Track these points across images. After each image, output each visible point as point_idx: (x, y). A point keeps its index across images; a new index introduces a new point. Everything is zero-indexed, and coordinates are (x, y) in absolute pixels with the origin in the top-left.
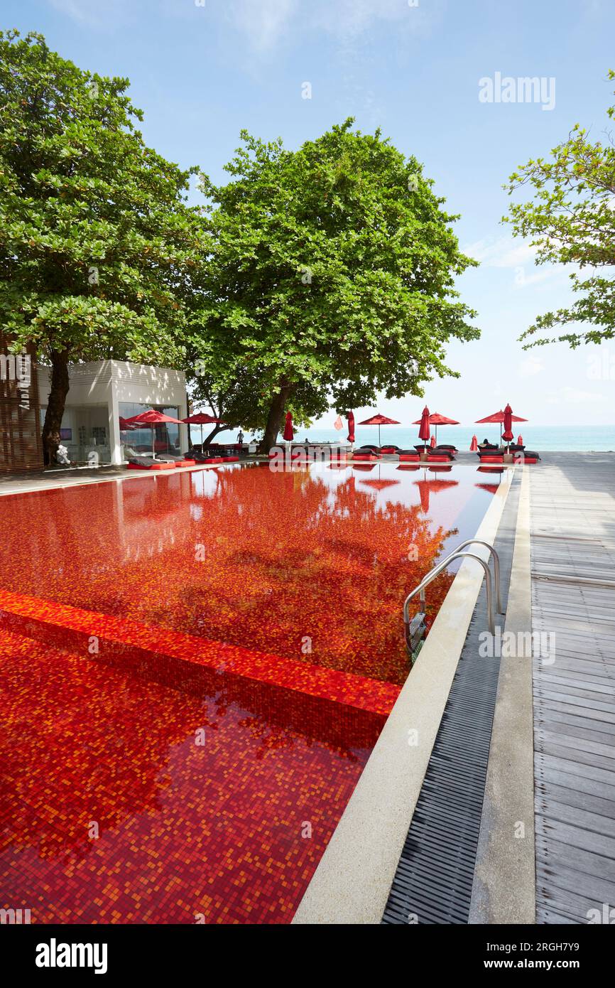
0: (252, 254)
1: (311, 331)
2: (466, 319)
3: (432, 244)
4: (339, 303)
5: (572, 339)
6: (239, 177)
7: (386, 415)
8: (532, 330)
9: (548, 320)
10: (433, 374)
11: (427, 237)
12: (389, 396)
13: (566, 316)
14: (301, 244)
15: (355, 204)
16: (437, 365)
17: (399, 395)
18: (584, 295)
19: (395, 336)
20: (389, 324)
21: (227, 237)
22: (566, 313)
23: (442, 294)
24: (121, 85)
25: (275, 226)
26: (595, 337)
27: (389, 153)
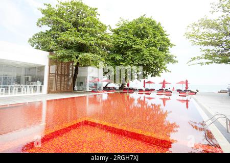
0: (122, 43)
1: (137, 61)
2: (174, 58)
3: (164, 41)
4: (144, 55)
5: (202, 64)
6: (118, 27)
7: (152, 81)
8: (190, 61)
9: (194, 59)
10: (164, 71)
11: (163, 39)
12: (152, 76)
13: (199, 58)
14: (134, 41)
15: (147, 33)
16: (165, 69)
17: (154, 76)
18: (204, 53)
19: (157, 62)
20: (155, 59)
21: (117, 40)
22: (199, 57)
23: (166, 52)
24: (96, 9)
25: (127, 37)
26: (208, 63)
27: (154, 21)
